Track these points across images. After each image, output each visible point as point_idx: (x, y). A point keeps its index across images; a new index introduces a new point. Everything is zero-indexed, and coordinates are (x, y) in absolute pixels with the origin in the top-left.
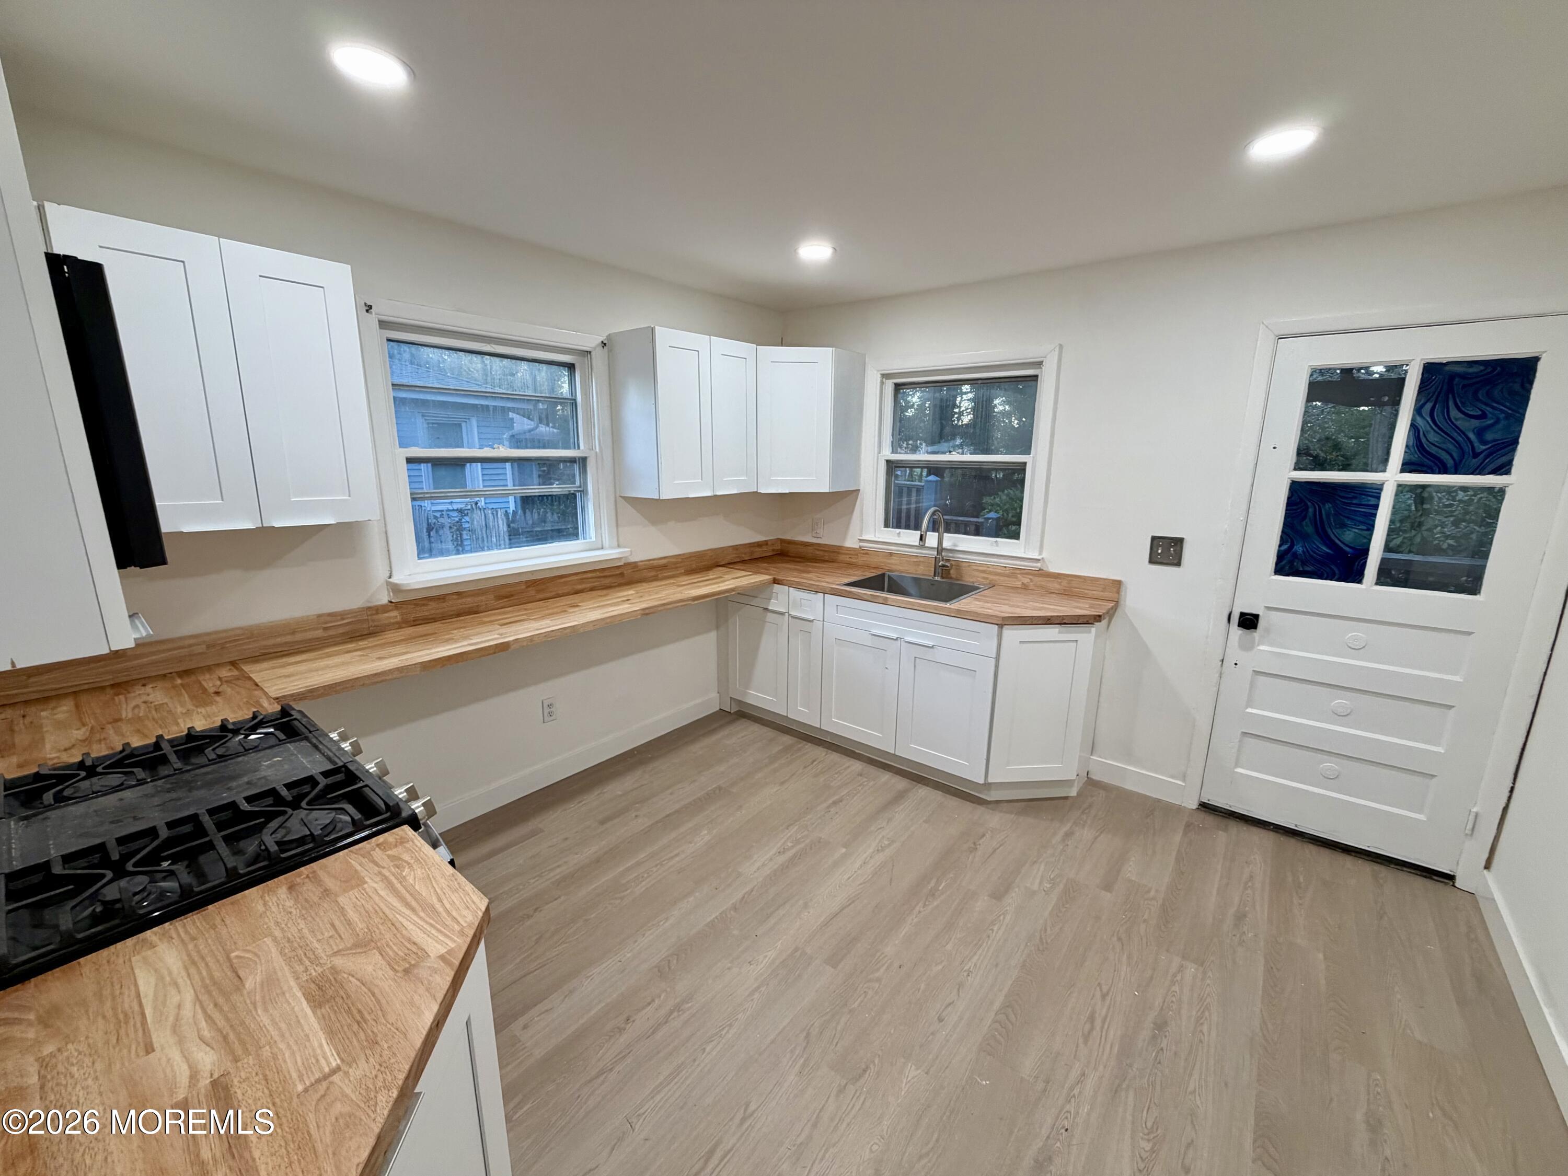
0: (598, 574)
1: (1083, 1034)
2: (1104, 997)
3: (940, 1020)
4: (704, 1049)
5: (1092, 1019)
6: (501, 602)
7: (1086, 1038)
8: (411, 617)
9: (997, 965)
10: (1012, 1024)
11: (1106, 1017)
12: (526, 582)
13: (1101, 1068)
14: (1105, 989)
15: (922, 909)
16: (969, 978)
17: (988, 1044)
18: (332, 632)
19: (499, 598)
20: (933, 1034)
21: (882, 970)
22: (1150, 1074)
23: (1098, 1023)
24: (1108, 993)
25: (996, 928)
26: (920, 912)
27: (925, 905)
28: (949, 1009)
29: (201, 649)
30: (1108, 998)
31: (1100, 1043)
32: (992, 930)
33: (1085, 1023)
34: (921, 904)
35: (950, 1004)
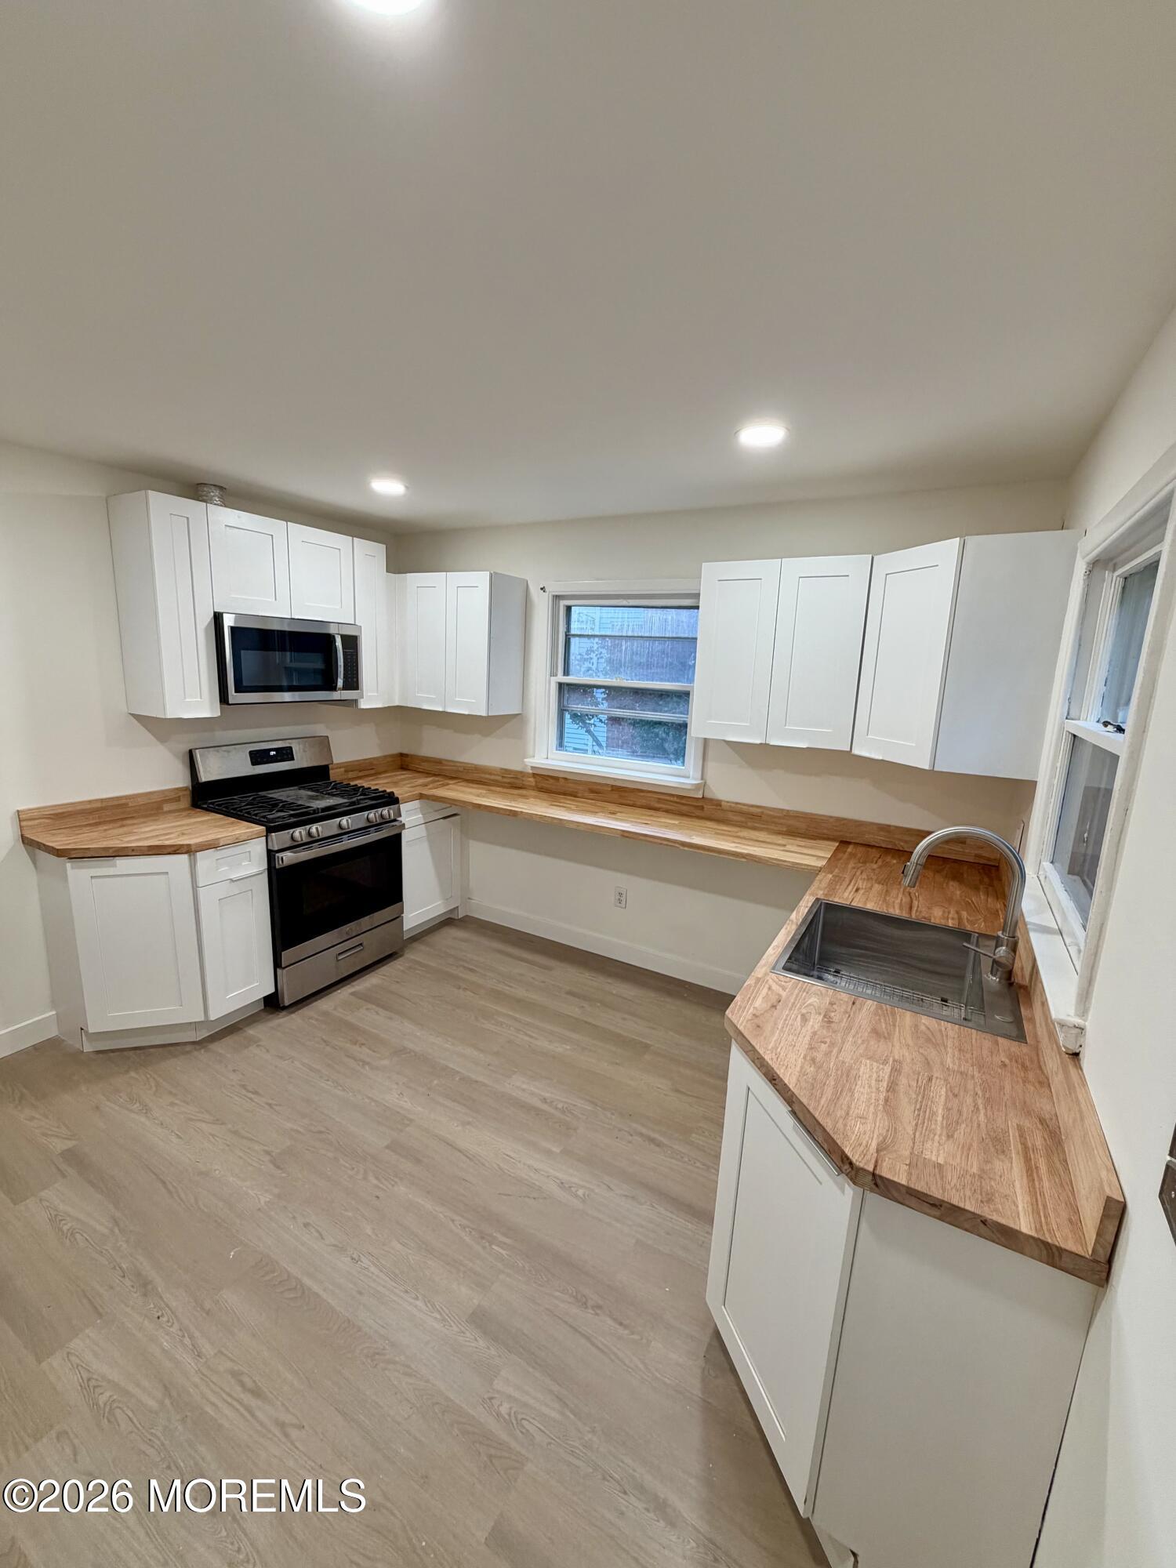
0: (675, 799)
1: (242, 1373)
2: (282, 1425)
3: (306, 1225)
4: (328, 1080)
5: (256, 1393)
6: (592, 795)
7: (235, 1374)
8: (540, 785)
9: (360, 1293)
10: (282, 1292)
11: (253, 1415)
12: (612, 786)
13: (197, 1380)
14: (294, 1433)
15: (457, 1223)
16: (349, 1259)
17: (267, 1264)
18: (505, 780)
19: (592, 791)
20: (294, 1218)
21: (375, 1182)
22: (163, 1444)
23: (247, 1398)
24: (286, 1435)
25: (419, 1303)
26: (453, 1221)
27: (464, 1227)
28: (316, 1234)
29: (461, 769)
30: (277, 1431)
31: (224, 1391)
32: (417, 1298)
33: (254, 1382)
34: (465, 1222)
35: (321, 1235)
